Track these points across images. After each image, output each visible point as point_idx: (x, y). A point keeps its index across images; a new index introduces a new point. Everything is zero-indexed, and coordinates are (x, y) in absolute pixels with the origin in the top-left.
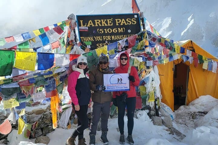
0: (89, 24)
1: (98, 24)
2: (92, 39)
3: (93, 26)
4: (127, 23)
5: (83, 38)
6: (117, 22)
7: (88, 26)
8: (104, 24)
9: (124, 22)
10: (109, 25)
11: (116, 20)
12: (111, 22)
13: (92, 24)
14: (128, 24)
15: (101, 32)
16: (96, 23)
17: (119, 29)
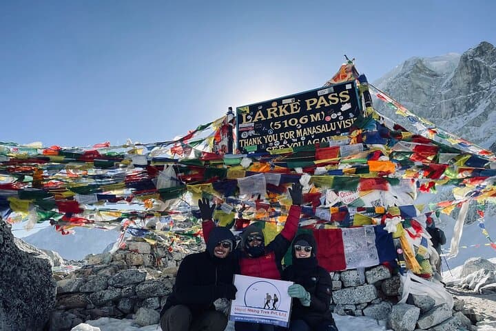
0: (257, 117)
1: (272, 115)
2: (259, 141)
3: (264, 119)
4: (329, 103)
5: (243, 142)
6: (309, 105)
7: (256, 120)
8: (283, 113)
9: (322, 101)
10: (293, 112)
11: (308, 101)
12: (296, 107)
13: (262, 116)
14: (331, 103)
15: (277, 126)
16: (269, 113)
17: (312, 116)
